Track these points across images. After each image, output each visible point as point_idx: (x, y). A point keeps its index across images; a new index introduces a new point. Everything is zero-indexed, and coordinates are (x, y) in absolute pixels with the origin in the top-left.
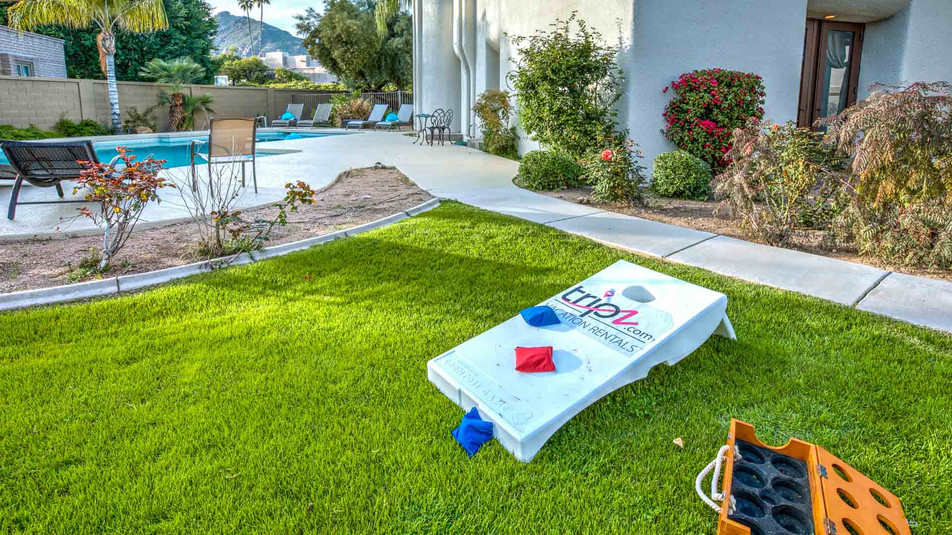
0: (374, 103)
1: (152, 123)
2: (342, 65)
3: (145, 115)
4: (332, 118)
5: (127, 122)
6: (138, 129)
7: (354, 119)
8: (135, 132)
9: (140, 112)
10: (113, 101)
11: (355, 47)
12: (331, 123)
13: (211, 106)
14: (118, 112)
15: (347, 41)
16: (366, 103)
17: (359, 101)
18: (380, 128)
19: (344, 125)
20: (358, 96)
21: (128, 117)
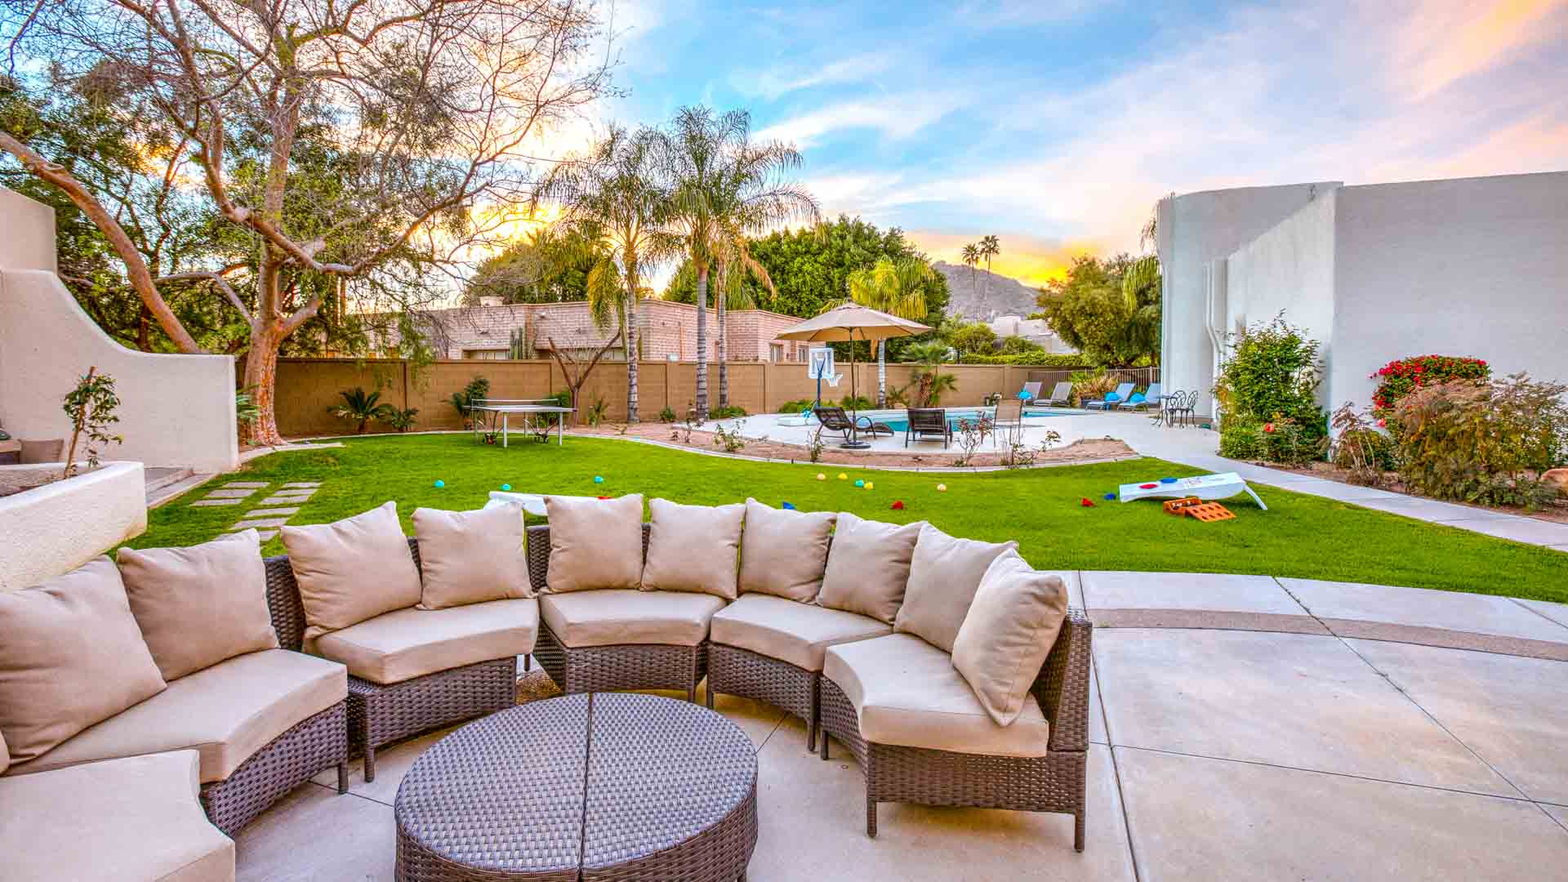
0: (1120, 382)
1: (906, 400)
2: (1084, 338)
3: (901, 392)
4: (1071, 398)
5: (888, 398)
6: (896, 405)
7: (1095, 399)
8: (893, 408)
9: (898, 390)
10: (881, 381)
11: (1101, 319)
12: (1070, 403)
13: (954, 384)
14: (883, 390)
15: (1091, 312)
16: (1110, 381)
17: (1102, 380)
18: (1124, 409)
19: (1084, 405)
20: (1101, 374)
21: (888, 395)
